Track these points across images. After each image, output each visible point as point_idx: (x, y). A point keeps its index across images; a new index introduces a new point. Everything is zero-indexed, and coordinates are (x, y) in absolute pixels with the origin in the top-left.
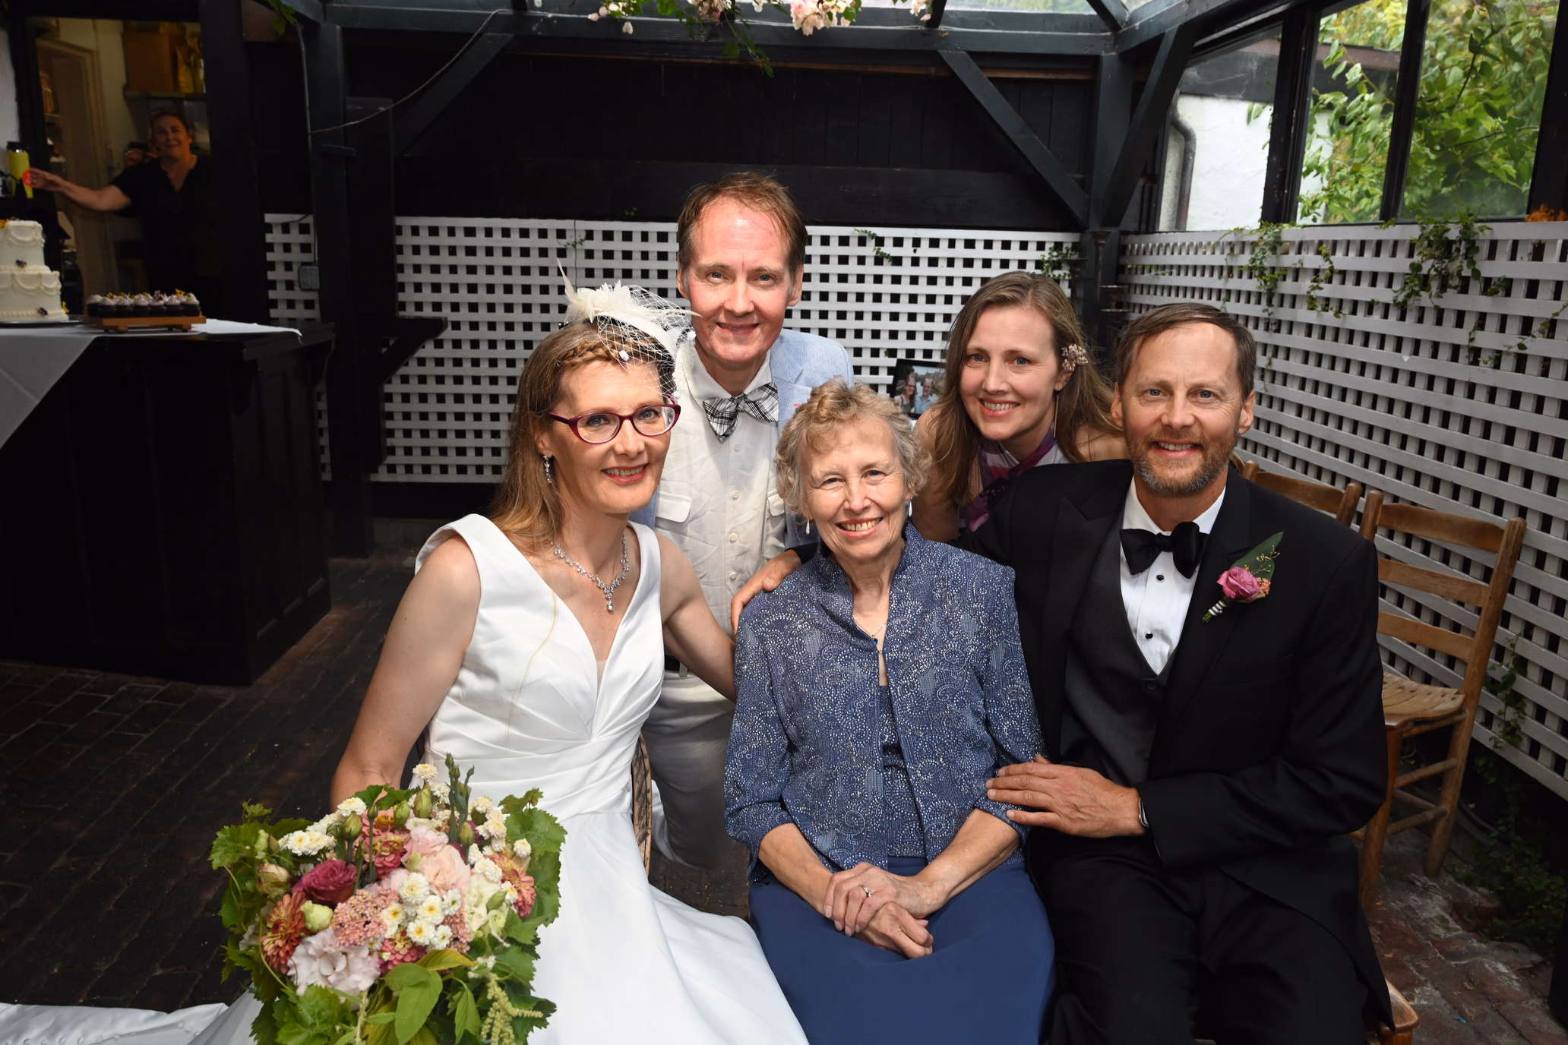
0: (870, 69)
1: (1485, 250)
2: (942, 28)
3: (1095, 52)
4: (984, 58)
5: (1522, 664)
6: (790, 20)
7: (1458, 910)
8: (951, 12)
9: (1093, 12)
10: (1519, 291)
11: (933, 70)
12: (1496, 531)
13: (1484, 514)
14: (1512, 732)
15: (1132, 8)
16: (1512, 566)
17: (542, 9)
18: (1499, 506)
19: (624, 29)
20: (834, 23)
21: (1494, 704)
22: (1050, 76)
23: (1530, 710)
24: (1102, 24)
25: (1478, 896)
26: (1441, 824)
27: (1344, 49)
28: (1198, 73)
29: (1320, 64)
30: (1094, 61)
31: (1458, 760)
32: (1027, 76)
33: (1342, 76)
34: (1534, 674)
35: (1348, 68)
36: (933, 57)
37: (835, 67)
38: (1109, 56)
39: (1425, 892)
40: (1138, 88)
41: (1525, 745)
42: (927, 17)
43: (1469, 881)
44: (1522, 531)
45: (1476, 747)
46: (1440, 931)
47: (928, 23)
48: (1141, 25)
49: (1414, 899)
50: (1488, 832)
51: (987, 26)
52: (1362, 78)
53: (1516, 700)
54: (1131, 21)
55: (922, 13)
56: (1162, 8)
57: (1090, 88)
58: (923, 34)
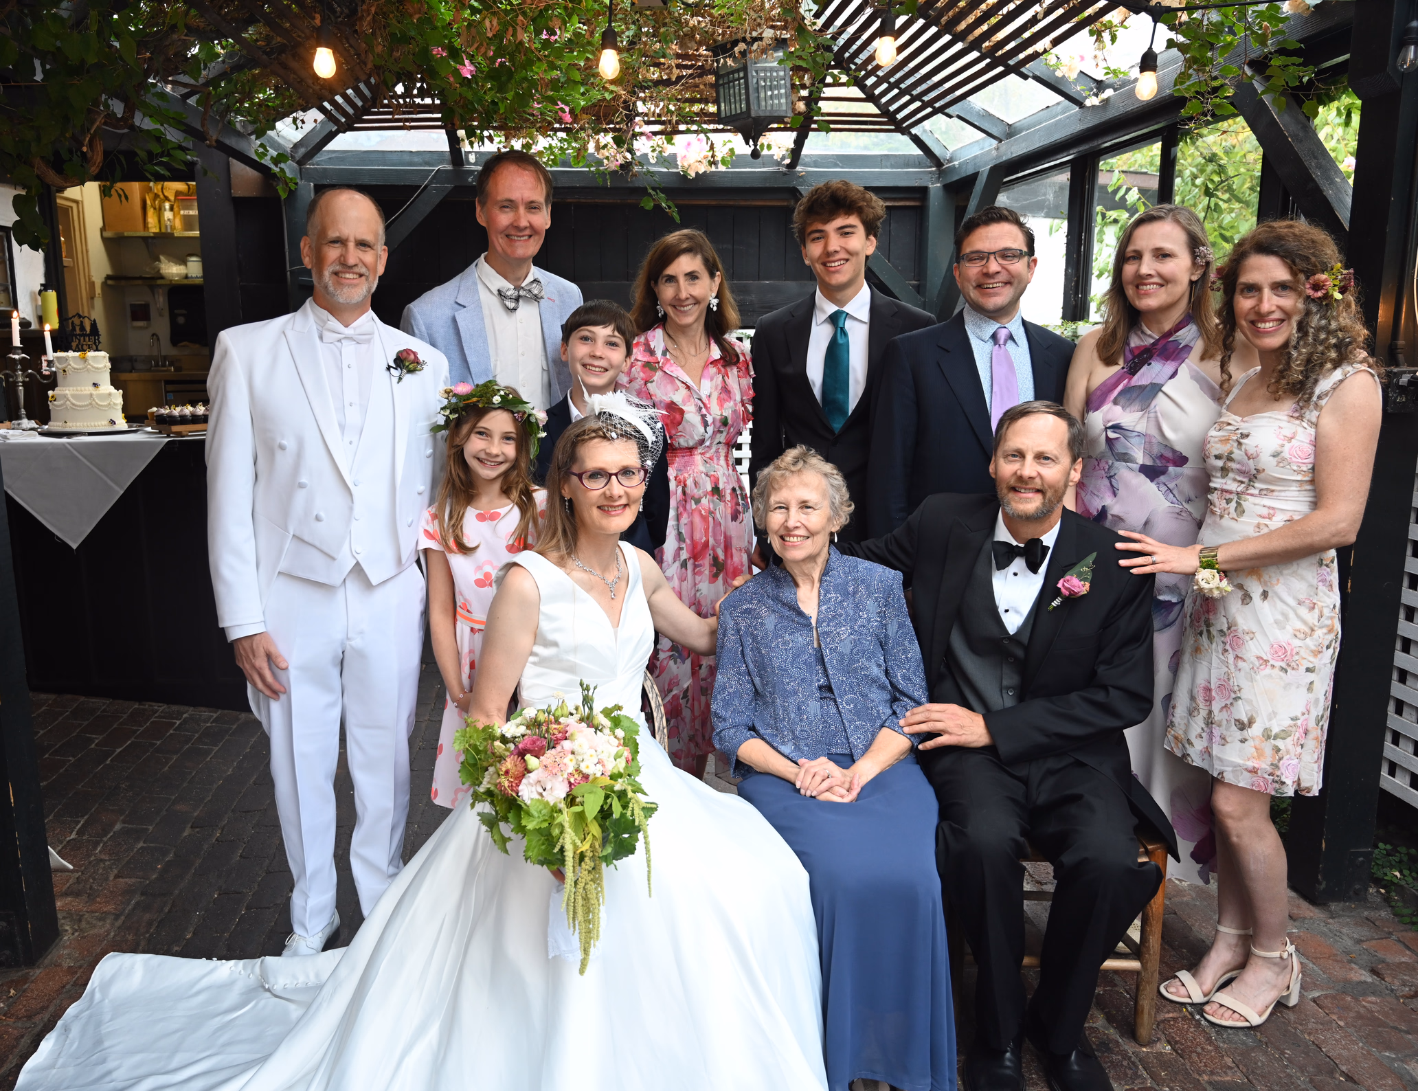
0: (743, 203)
2: (799, 168)
3: (923, 185)
6: (677, 167)
8: (806, 156)
9: (921, 153)
15: (951, 149)
20: (713, 169)
24: (928, 162)
27: (1123, 176)
28: (1008, 198)
29: (1104, 187)
30: (923, 192)
33: (1123, 198)
35: (1128, 190)
36: (792, 192)
37: (714, 203)
38: (935, 187)
40: (960, 212)
42: (787, 161)
47: (788, 166)
48: (960, 164)
51: (836, 166)
52: (1140, 199)
54: (951, 160)
55: (783, 158)
56: (976, 151)
57: (920, 212)
58: (784, 174)
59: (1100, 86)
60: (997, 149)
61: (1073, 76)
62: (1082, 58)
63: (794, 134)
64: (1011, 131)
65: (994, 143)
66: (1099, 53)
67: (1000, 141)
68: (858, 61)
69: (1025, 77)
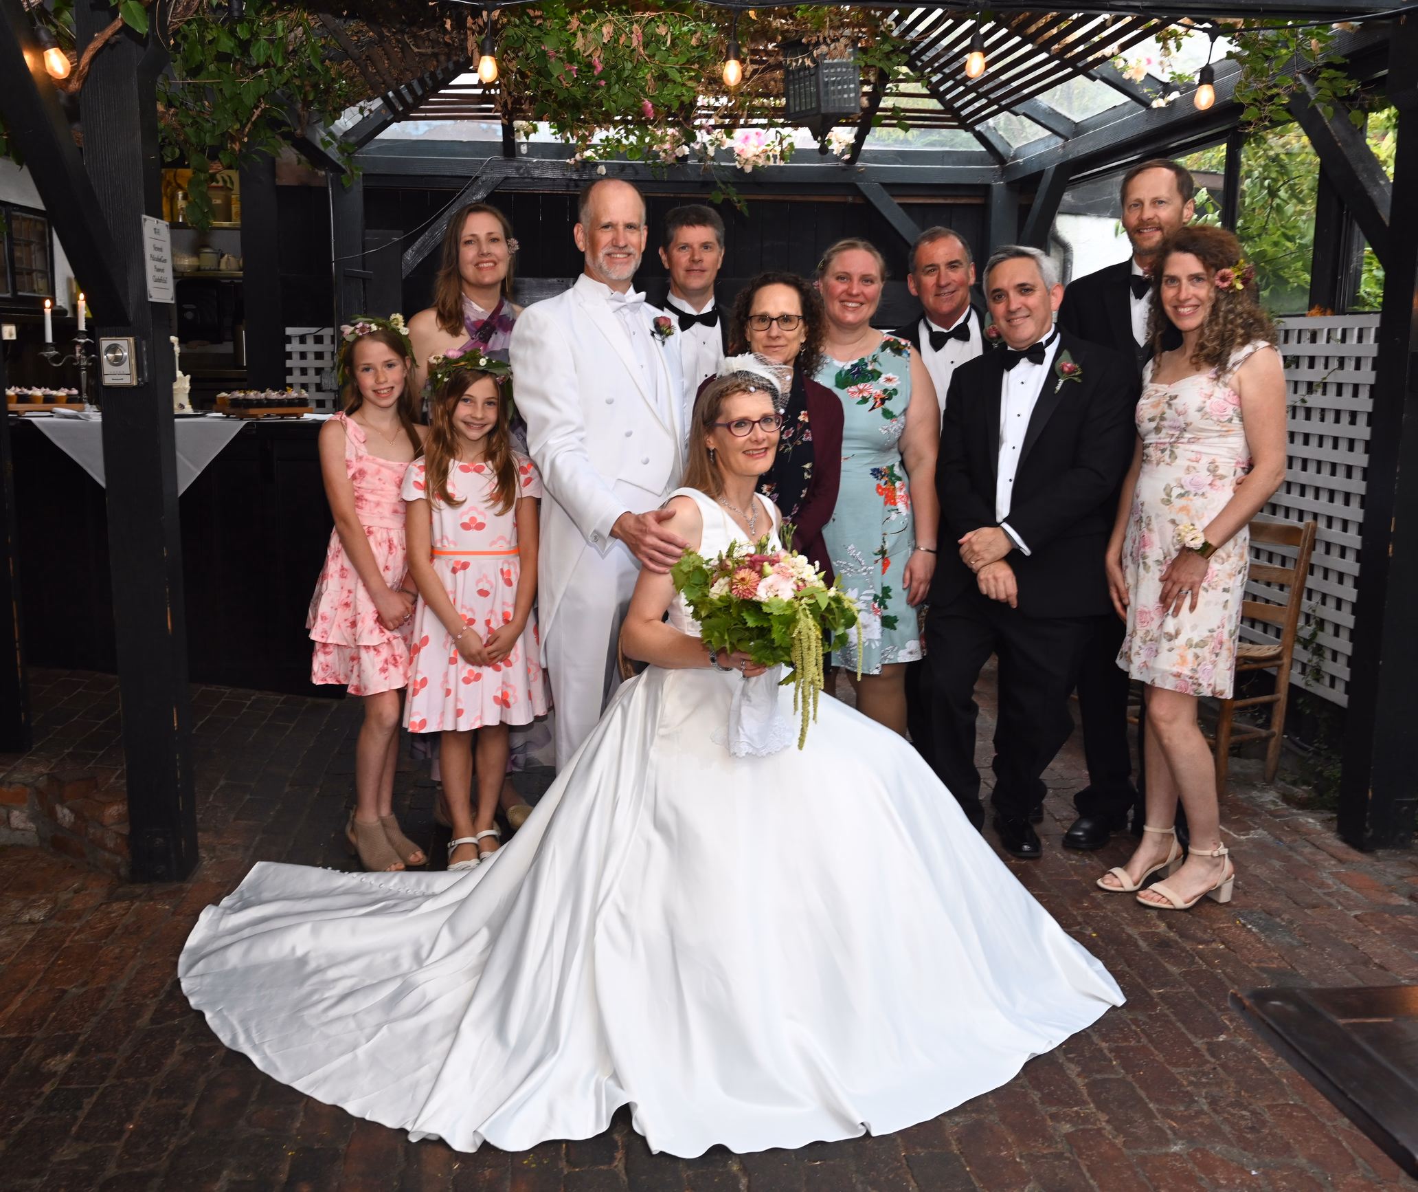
0: (798, 198)
1: (1282, 335)
2: (859, 164)
3: (986, 182)
4: (895, 188)
5: (1321, 623)
6: (734, 160)
7: (1287, 799)
8: (866, 151)
9: (984, 149)
10: (1305, 364)
11: (850, 199)
12: (1297, 531)
13: (1293, 521)
14: (1318, 674)
15: (1015, 145)
16: (1309, 554)
17: (527, 155)
18: (1301, 514)
19: (599, 171)
20: (771, 163)
21: (1305, 656)
22: (949, 201)
23: (1328, 655)
24: (991, 159)
25: (1301, 791)
26: (1273, 742)
28: (1073, 197)
30: (986, 189)
31: (1282, 695)
32: (929, 201)
34: (1329, 629)
36: (853, 188)
37: (770, 198)
38: (998, 184)
39: (1263, 790)
40: (1024, 211)
41: (1327, 681)
42: (847, 157)
43: (1294, 783)
44: (1315, 530)
45: (1292, 687)
46: (1272, 807)
47: (847, 161)
48: (1024, 161)
49: (1255, 793)
50: (1305, 749)
51: (896, 162)
52: (1208, 200)
53: (1319, 650)
54: (1015, 157)
55: (843, 153)
56: (1041, 149)
57: (983, 210)
58: (843, 169)
59: (1167, 88)
60: (1063, 147)
61: (1140, 78)
62: (1149, 62)
63: (856, 129)
64: (1078, 130)
65: (1060, 141)
66: (1165, 59)
67: (1067, 139)
68: (925, 58)
69: (1093, 79)
